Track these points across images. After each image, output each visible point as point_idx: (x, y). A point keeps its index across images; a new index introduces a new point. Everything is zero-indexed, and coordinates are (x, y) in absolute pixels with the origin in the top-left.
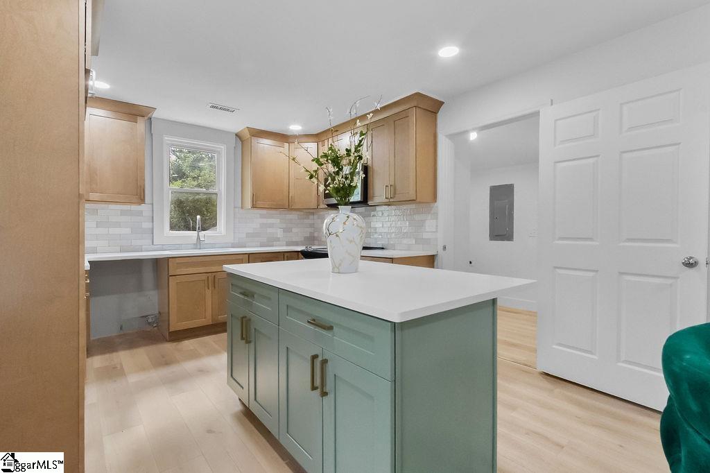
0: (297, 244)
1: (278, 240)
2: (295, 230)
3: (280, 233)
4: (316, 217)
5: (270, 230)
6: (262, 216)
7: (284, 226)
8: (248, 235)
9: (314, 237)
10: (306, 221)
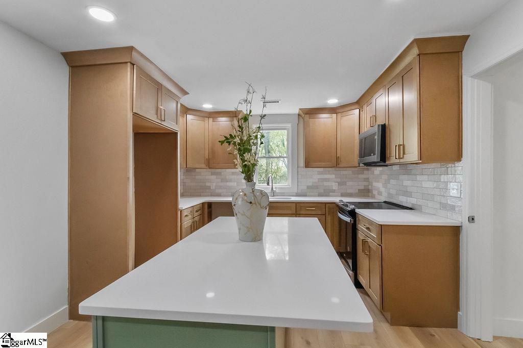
0: (351, 195)
1: (334, 191)
2: (349, 183)
3: (335, 186)
4: (370, 172)
5: (326, 184)
6: (320, 173)
7: (339, 180)
8: (308, 187)
9: (369, 189)
10: (361, 176)
